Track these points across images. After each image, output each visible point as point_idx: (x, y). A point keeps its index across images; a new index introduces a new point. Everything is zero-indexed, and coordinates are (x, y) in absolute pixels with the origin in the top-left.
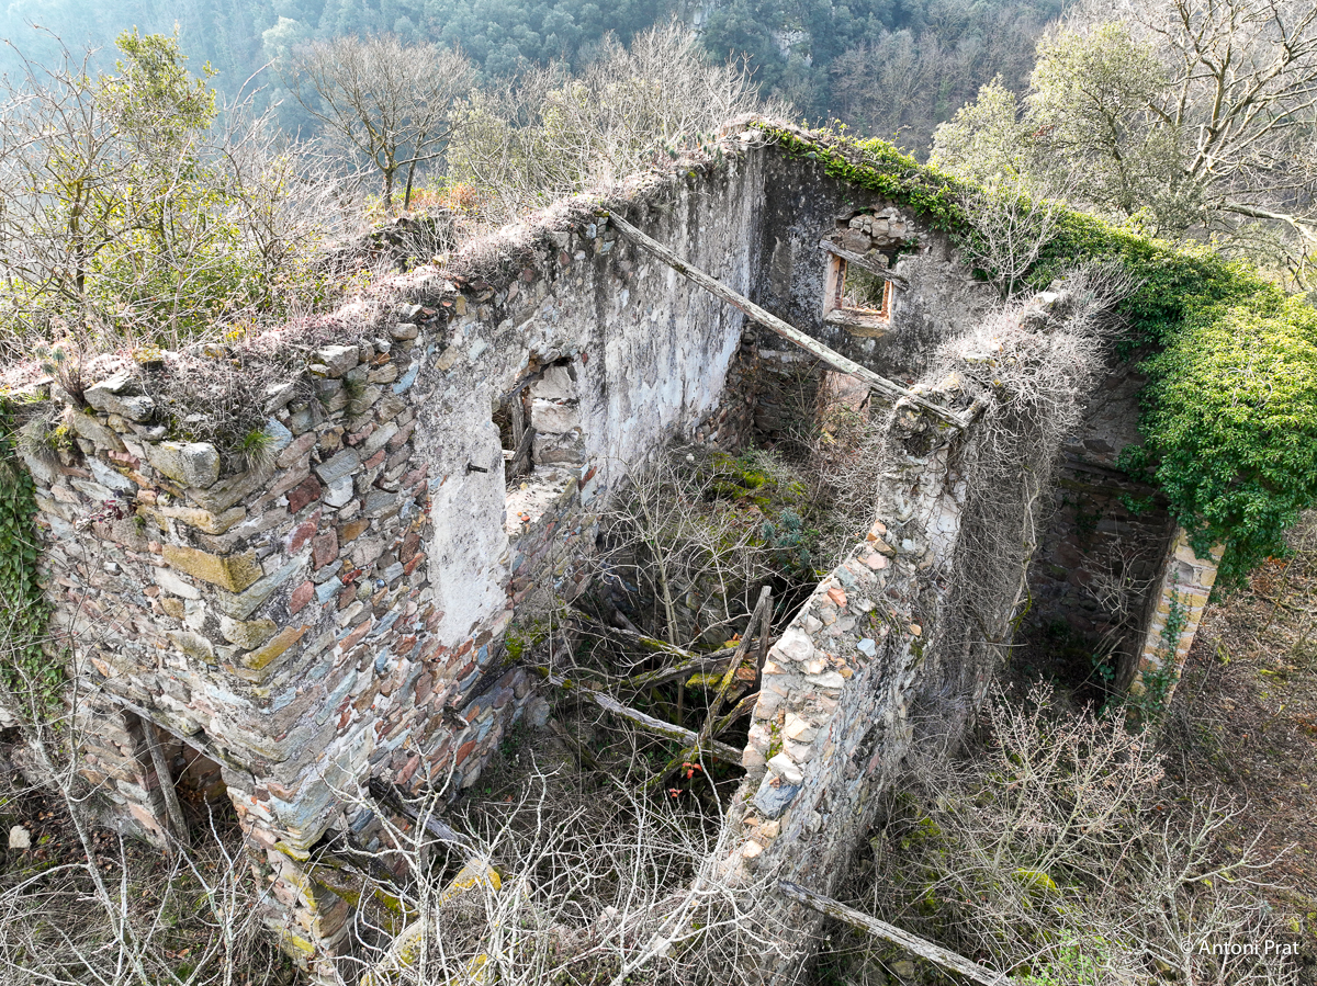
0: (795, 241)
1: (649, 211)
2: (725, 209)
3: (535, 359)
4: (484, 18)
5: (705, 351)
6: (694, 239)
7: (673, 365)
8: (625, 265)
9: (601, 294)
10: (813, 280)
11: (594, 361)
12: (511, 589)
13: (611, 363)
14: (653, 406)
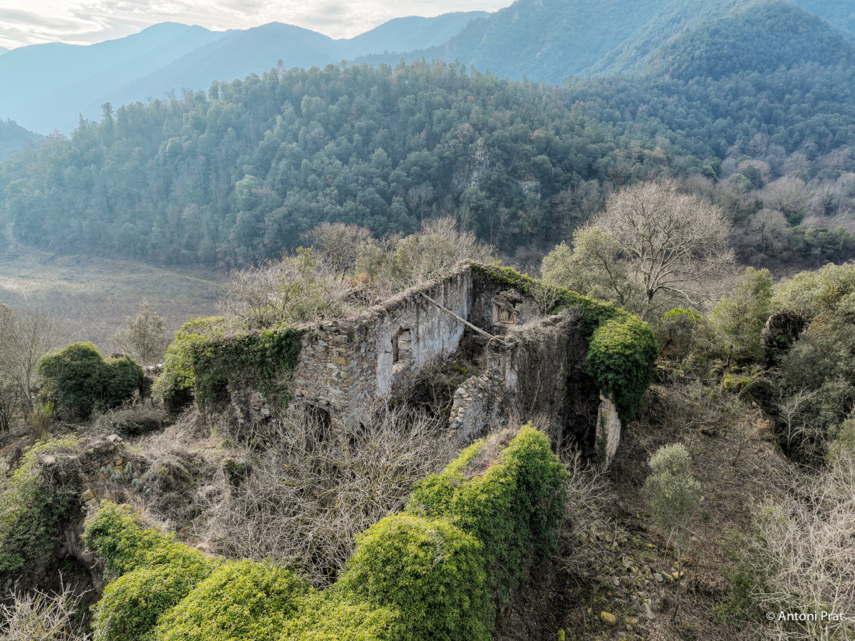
0: (483, 299)
1: (432, 292)
2: (457, 289)
3: (401, 329)
4: (357, 175)
5: (450, 332)
6: (446, 298)
7: (439, 336)
8: (425, 306)
9: (418, 313)
10: (489, 311)
11: (416, 330)
12: (393, 389)
13: (420, 332)
14: (433, 347)
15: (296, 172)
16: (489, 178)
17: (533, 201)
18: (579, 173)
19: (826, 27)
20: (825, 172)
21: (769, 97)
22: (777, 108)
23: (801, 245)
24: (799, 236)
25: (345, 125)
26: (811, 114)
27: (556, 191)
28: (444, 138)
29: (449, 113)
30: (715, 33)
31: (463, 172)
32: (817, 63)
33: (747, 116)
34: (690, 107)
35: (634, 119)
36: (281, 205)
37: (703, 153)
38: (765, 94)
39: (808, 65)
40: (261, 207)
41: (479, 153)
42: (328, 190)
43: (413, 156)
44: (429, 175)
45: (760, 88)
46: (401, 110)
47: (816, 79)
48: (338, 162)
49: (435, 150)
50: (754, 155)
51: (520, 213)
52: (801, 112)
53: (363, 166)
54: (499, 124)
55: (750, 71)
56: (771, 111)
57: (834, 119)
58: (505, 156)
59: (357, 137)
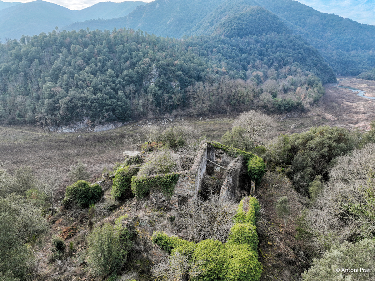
0: (211, 153)
10: (213, 157)
15: (72, 80)
16: (159, 81)
17: (177, 91)
18: (195, 78)
19: (278, 19)
20: (282, 76)
21: (260, 46)
22: (263, 50)
23: (277, 106)
24: (277, 102)
25: (93, 58)
26: (275, 52)
27: (186, 86)
28: (138, 64)
29: (139, 53)
30: (239, 19)
31: (147, 79)
32: (276, 33)
33: (253, 53)
34: (233, 49)
35: (212, 54)
36: (66, 96)
37: (239, 68)
38: (259, 44)
39: (273, 33)
40: (57, 97)
41: (154, 71)
42: (88, 88)
43: (125, 72)
44: (133, 81)
45: (257, 42)
46: (118, 51)
47: (276, 39)
48: (92, 76)
49: (135, 70)
50: (257, 69)
51: (173, 96)
52: (272, 52)
53: (103, 77)
54: (161, 58)
55: (253, 35)
56: (261, 51)
57: (283, 55)
58: (165, 72)
59: (99, 64)
